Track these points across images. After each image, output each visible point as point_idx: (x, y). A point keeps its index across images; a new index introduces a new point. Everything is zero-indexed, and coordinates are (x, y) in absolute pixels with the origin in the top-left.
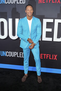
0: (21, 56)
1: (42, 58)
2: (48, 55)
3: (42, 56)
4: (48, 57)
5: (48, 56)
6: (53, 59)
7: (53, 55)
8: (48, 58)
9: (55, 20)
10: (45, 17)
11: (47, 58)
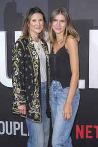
1: (91, 137)
3: (90, 132)
10: (94, 25)
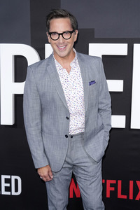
0: (8, 189)
2: (114, 182)
4: (113, 189)
5: (112, 185)
6: (131, 197)
7: (131, 183)
8: (114, 193)
9: (135, 45)
10: (96, 36)
11: (108, 195)
